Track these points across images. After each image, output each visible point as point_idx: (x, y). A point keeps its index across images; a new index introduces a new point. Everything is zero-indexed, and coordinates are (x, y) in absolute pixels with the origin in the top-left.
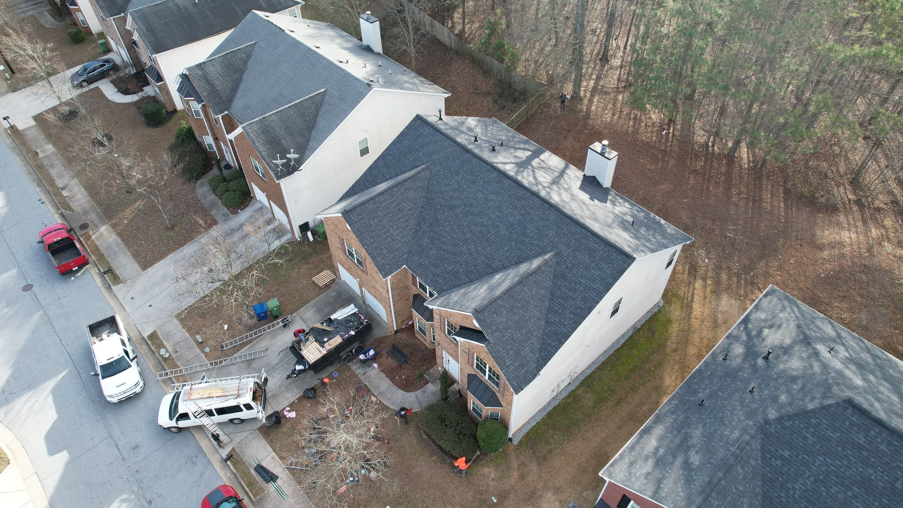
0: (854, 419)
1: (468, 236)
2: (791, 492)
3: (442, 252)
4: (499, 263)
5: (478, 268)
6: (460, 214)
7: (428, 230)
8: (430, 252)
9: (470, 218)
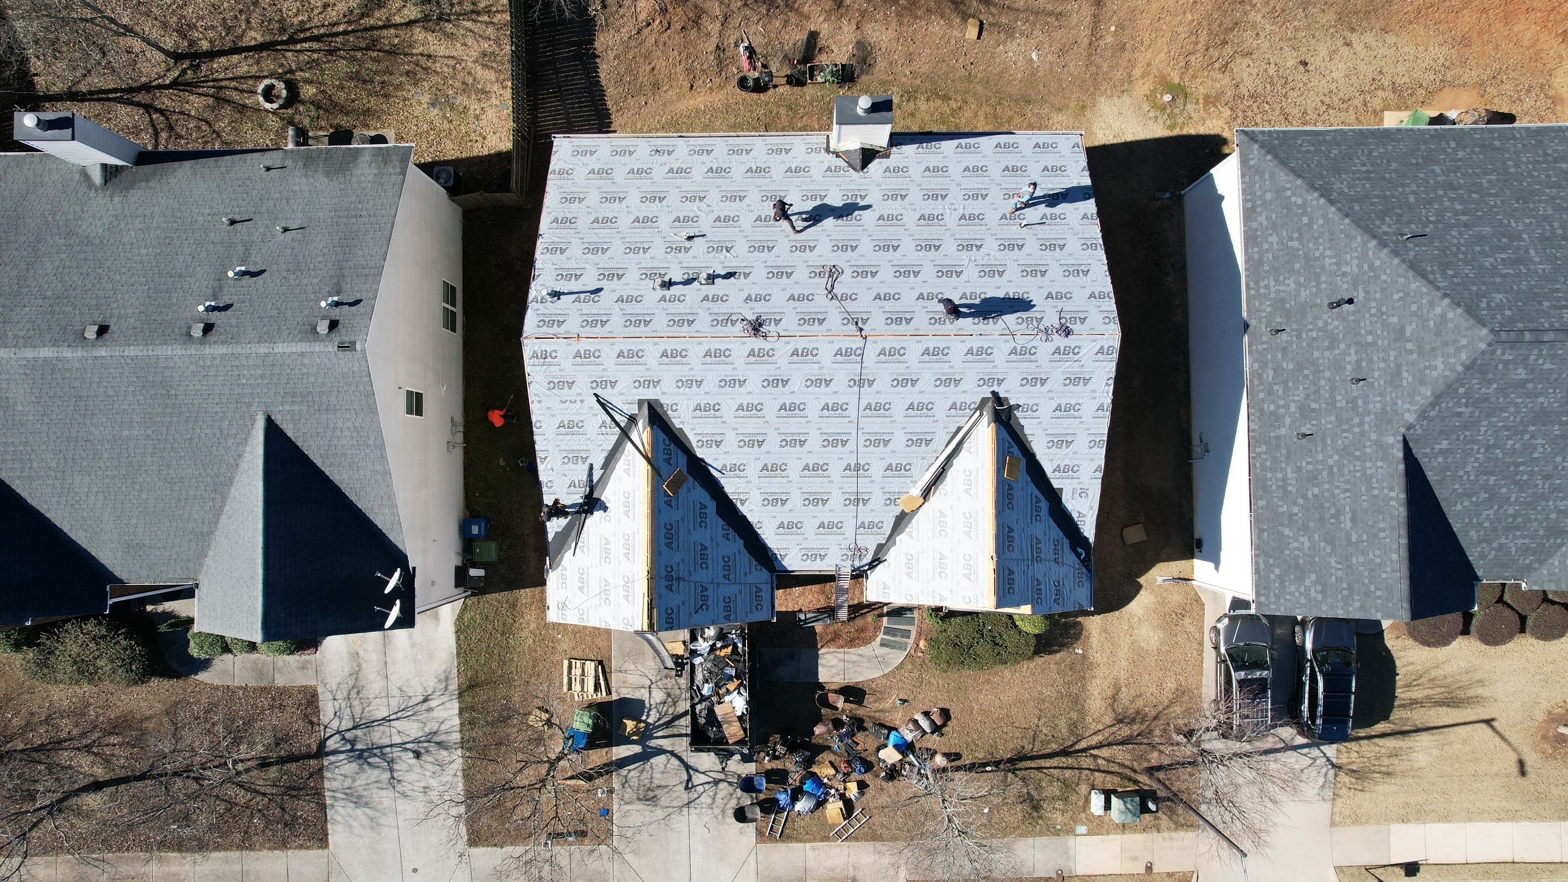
0: (1507, 357)
2: (1465, 478)
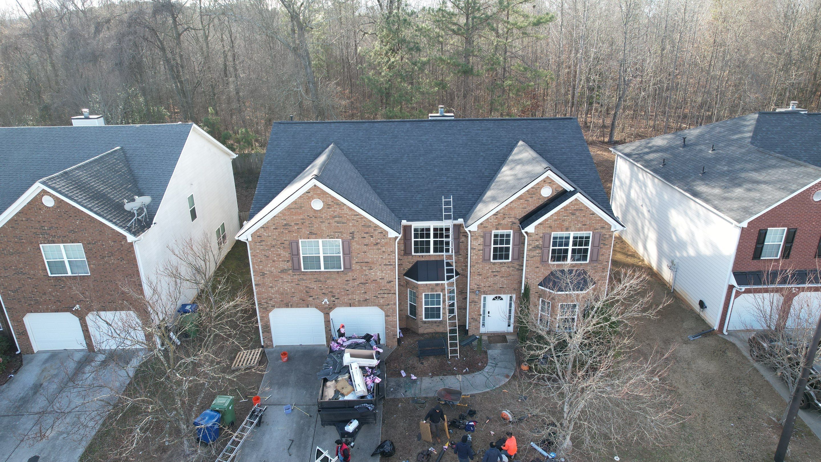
0: (774, 118)
1: (436, 170)
3: (426, 192)
4: (488, 171)
5: (474, 183)
6: (409, 161)
7: (391, 186)
8: (414, 198)
9: (422, 158)
